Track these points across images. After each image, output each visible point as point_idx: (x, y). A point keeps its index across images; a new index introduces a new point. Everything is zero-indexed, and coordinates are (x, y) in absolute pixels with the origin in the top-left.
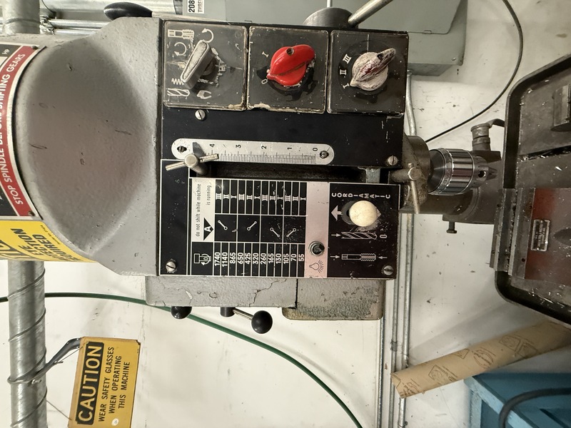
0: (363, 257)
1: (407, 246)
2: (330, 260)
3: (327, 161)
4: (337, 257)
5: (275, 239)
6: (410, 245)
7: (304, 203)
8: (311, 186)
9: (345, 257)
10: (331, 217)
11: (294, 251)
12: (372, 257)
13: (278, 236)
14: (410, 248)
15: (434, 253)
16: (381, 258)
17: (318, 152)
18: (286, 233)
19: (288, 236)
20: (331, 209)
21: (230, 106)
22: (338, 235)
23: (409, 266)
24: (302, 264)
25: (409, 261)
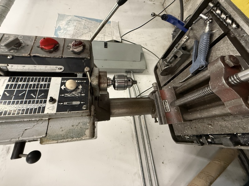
0: (74, 103)
1: (146, 135)
2: (58, 105)
3: (61, 71)
4: (62, 104)
5: (32, 98)
6: (147, 134)
7: (49, 85)
8: (53, 79)
9: (65, 103)
10: (61, 89)
11: (41, 102)
12: (78, 103)
13: (34, 97)
14: (147, 136)
15: (158, 137)
16: (82, 103)
17: (58, 68)
18: (39, 95)
19: (39, 97)
20: (61, 86)
21: (23, 54)
22: (63, 95)
23: (149, 144)
24: (44, 108)
25: (149, 142)
